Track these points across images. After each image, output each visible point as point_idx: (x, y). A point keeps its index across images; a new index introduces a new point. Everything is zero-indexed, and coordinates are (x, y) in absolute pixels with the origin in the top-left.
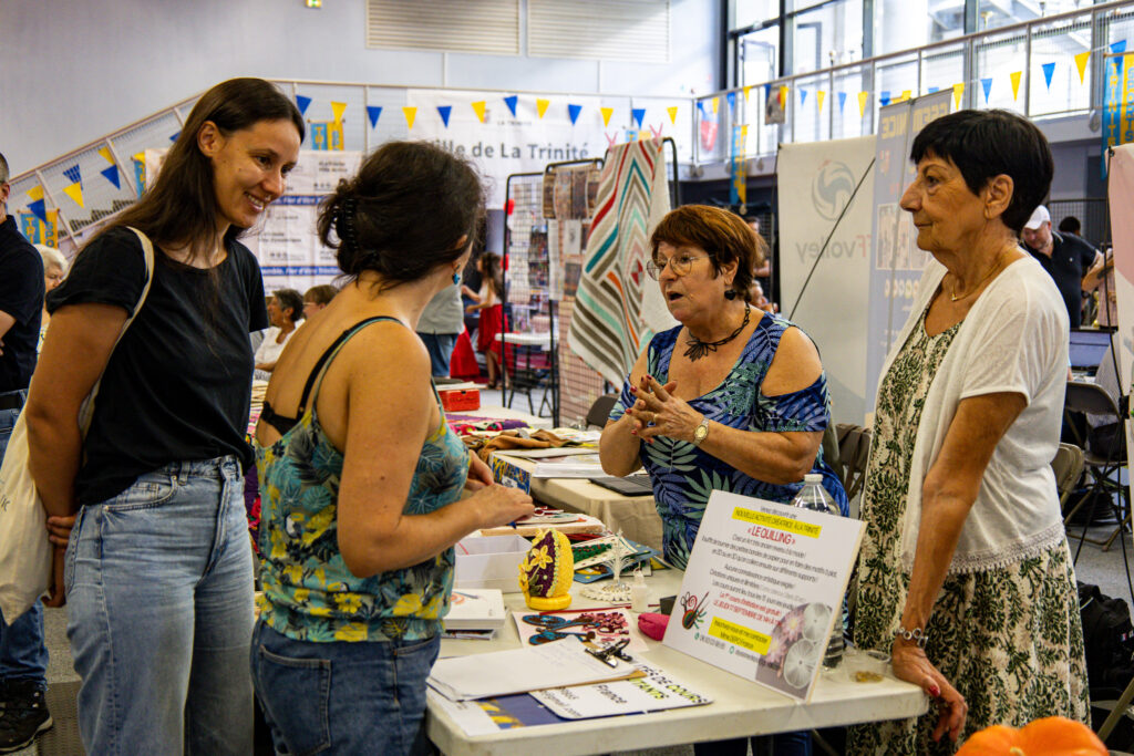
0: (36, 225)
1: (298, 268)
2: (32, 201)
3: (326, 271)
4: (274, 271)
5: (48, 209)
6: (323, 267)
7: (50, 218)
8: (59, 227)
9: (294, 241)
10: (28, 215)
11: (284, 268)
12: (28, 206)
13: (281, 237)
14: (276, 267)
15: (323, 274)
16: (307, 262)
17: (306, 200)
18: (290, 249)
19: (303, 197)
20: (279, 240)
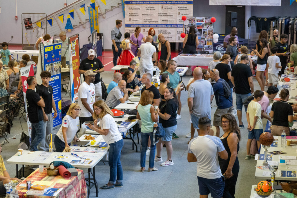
0: (92, 11)
1: (172, 25)
2: (92, 3)
3: (181, 26)
4: (163, 26)
5: (96, 6)
6: (180, 25)
7: (96, 8)
8: (99, 11)
9: (170, 16)
10: (90, 8)
11: (167, 25)
12: (90, 5)
13: (166, 15)
14: (164, 25)
15: (180, 27)
16: (174, 23)
17: (174, 2)
18: (169, 18)
19: (173, 1)
20: (165, 16)
